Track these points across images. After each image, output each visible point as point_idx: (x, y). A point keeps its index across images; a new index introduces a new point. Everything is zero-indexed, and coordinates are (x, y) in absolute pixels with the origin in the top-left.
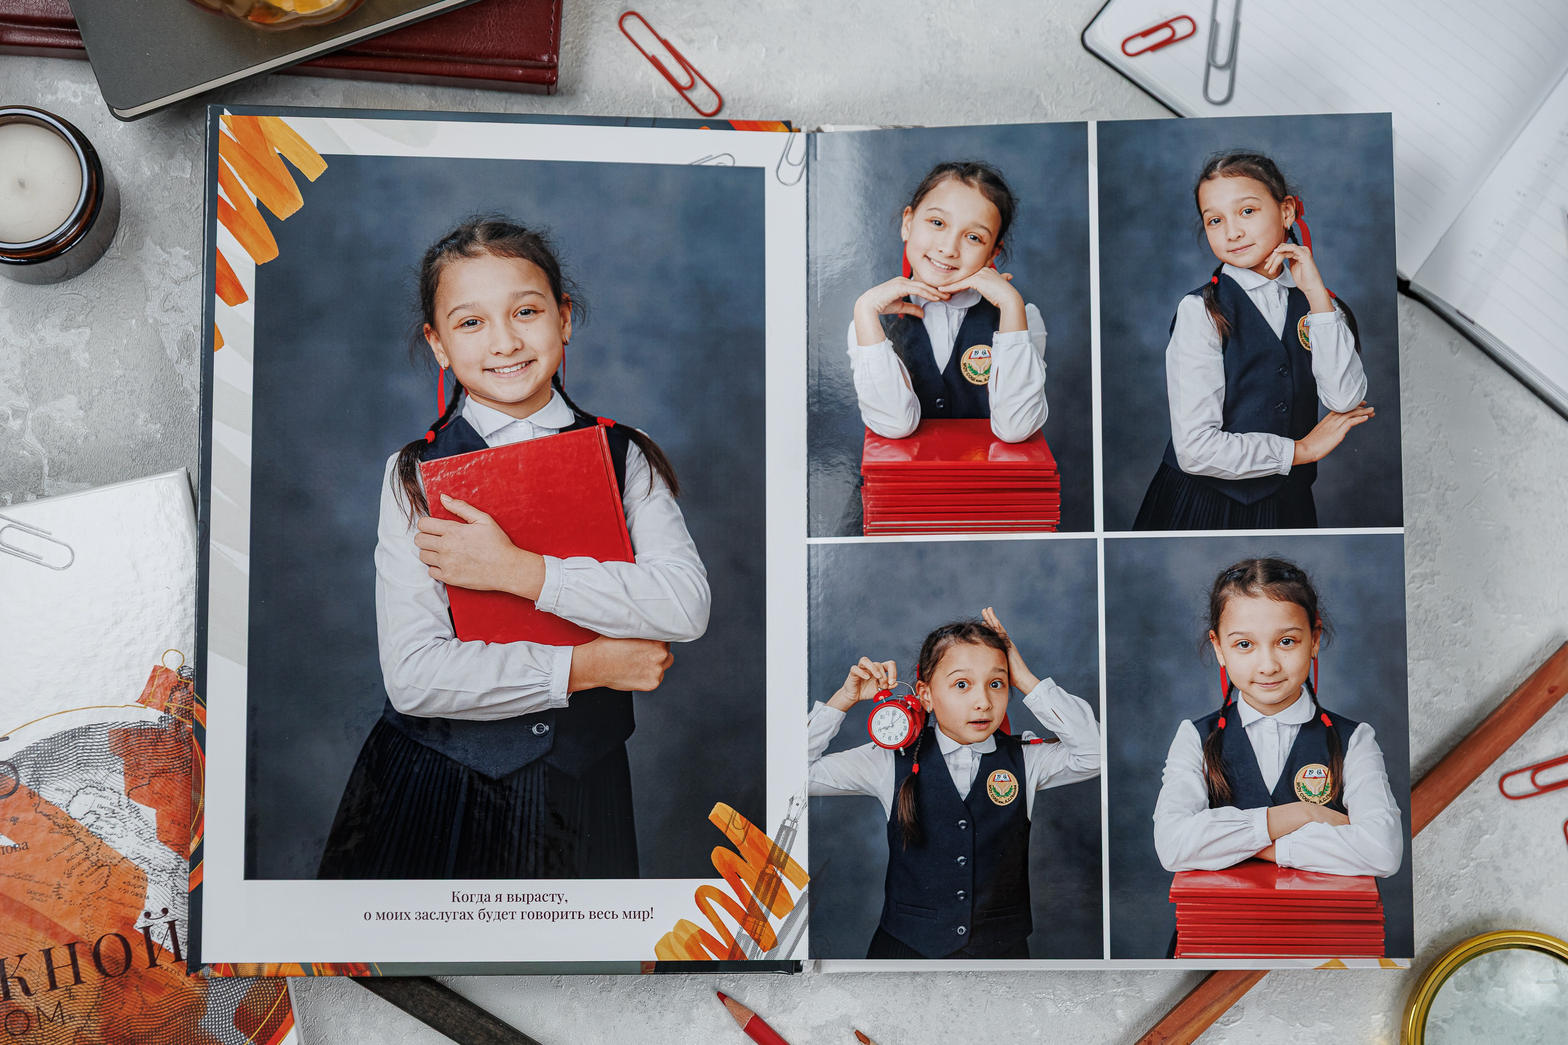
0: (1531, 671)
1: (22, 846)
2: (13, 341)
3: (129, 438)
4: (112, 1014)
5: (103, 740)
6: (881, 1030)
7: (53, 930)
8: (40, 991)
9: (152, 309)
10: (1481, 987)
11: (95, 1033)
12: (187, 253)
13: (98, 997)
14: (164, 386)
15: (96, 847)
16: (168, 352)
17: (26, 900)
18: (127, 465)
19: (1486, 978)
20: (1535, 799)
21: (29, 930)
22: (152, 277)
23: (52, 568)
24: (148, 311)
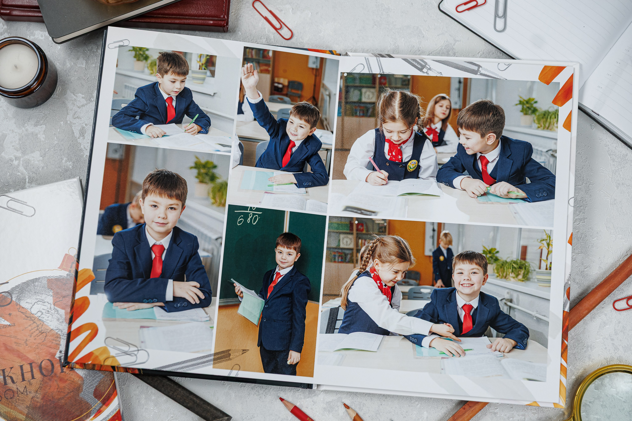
1: (13, 325)
2: (16, 130)
3: (59, 168)
4: (46, 391)
5: (45, 283)
9: (69, 118)
10: (605, 388)
11: (39, 399)
12: (83, 96)
13: (41, 384)
14: (73, 148)
16: (75, 134)
18: (58, 178)
20: (628, 311)
22: (69, 105)
23: (27, 216)
24: (68, 119)
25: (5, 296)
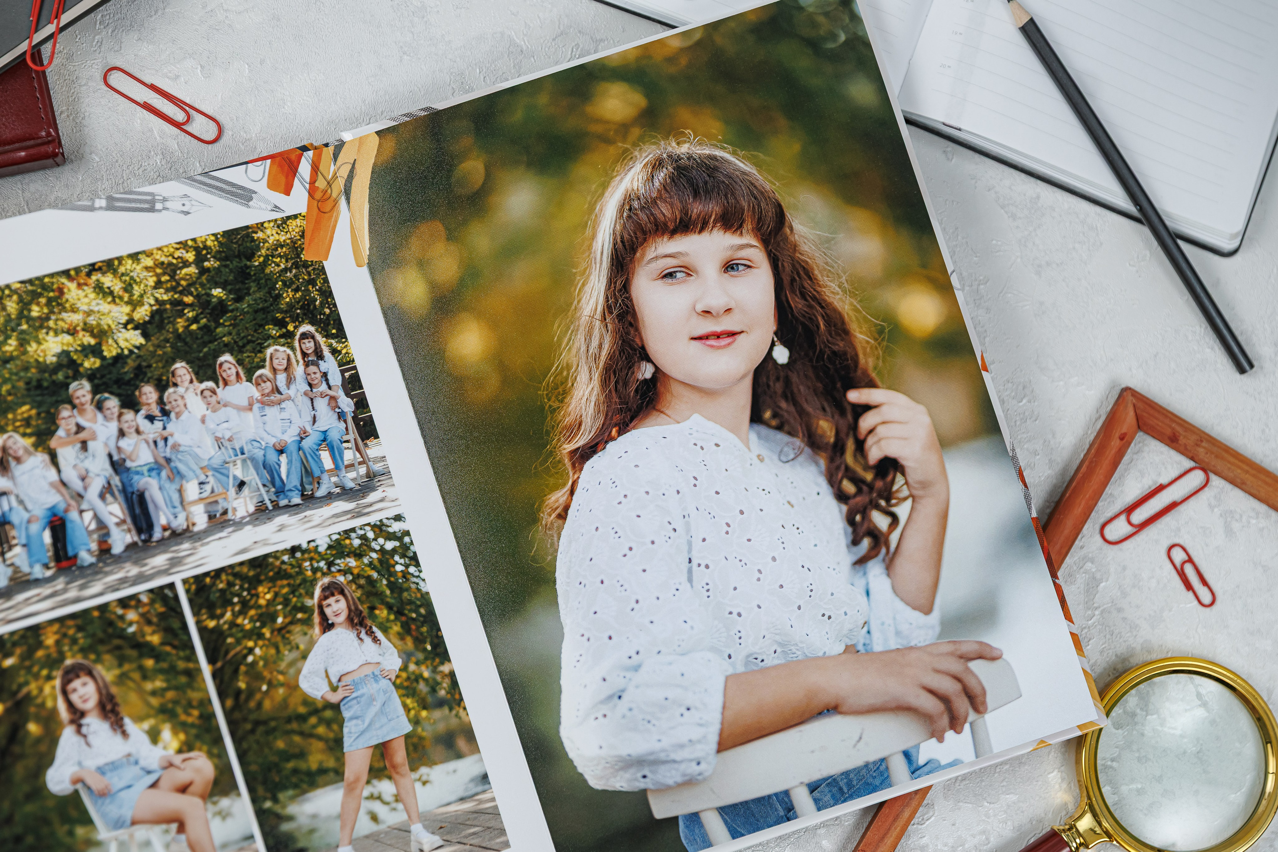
0: (1099, 424)
20: (1136, 537)
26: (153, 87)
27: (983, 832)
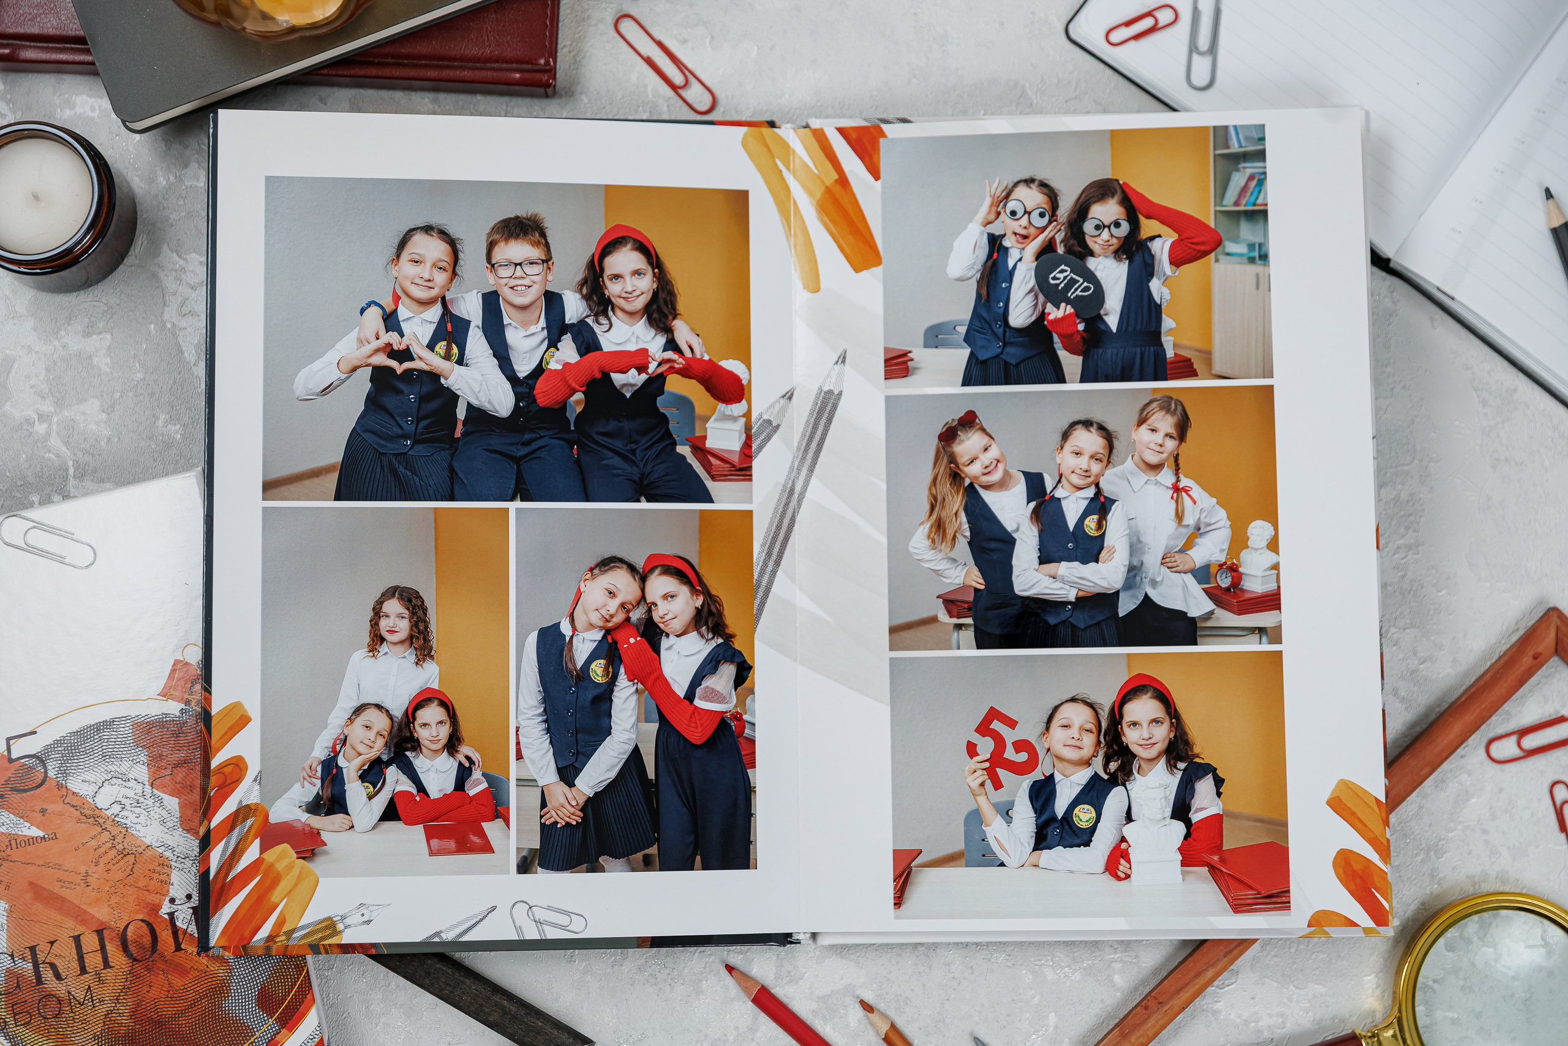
0: (1515, 637)
1: (51, 836)
2: (37, 348)
3: (150, 439)
4: (140, 997)
5: (127, 732)
6: (885, 999)
7: (82, 917)
8: (71, 975)
9: (170, 314)
10: (1470, 947)
11: (124, 1016)
13: (126, 981)
14: (183, 389)
15: (122, 835)
16: (186, 354)
17: (56, 888)
18: (148, 465)
19: (1475, 939)
20: (1522, 763)
21: (59, 918)
22: (169, 283)
23: (75, 567)
24: (166, 316)
25: (30, 767)
26: (660, 45)
27: (1281, 1015)
